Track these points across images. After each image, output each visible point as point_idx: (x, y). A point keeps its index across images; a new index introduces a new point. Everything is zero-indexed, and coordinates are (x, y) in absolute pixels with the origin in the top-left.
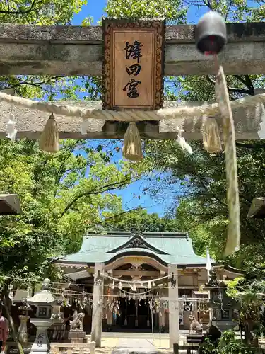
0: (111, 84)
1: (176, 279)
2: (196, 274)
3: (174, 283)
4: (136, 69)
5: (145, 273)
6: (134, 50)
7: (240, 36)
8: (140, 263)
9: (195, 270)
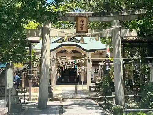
0: (77, 27)
1: (90, 58)
2: (101, 54)
3: (89, 60)
4: (83, 24)
5: (74, 55)
6: (82, 21)
7: (104, 15)
8: (71, 50)
9: (101, 52)
